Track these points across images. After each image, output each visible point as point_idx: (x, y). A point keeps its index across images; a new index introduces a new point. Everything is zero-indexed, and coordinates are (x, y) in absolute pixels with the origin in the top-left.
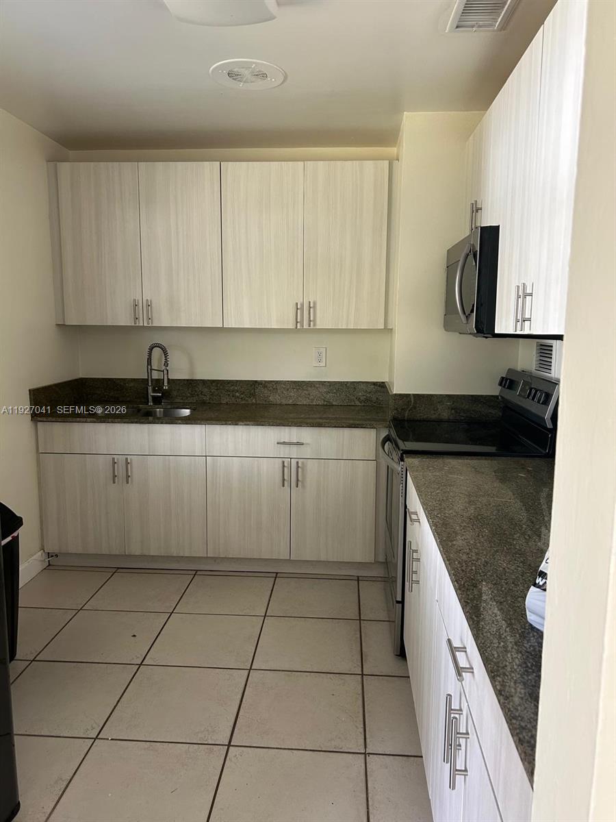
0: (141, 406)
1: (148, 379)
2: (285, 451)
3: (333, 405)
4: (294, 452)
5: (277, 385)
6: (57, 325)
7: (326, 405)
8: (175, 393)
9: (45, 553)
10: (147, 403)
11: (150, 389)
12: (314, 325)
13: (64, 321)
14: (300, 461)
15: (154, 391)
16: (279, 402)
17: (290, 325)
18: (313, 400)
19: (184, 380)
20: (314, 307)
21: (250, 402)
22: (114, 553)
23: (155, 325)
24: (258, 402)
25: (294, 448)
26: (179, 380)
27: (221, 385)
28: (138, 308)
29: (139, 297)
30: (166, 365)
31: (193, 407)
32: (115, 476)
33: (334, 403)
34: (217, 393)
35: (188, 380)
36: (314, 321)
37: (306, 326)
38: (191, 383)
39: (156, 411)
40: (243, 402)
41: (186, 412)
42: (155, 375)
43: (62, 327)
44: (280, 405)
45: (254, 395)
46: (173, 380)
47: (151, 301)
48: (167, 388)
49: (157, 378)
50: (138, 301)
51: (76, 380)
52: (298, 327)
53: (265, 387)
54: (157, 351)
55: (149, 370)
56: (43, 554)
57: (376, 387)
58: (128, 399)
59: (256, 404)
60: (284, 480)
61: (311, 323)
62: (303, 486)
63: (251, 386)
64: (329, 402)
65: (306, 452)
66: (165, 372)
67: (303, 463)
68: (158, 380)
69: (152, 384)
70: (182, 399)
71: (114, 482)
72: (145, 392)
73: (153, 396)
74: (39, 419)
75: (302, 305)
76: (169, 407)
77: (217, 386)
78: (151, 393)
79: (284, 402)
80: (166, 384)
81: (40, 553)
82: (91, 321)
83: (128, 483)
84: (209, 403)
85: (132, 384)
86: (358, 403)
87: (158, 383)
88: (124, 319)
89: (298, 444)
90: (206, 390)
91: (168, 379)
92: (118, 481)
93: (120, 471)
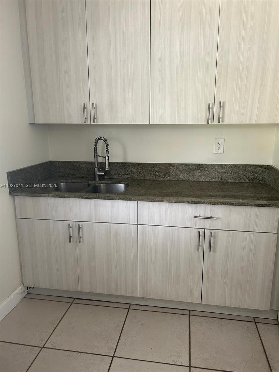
0: (90, 181)
1: (95, 162)
2: (200, 223)
3: (228, 182)
4: (208, 224)
5: (186, 167)
6: (30, 123)
7: (223, 182)
8: (113, 172)
9: (25, 287)
10: (94, 179)
11: (96, 169)
12: (223, 121)
13: (35, 121)
14: (213, 231)
15: (99, 171)
16: (186, 179)
17: (203, 122)
18: (212, 178)
19: (120, 163)
20: (223, 107)
21: (166, 179)
22: (71, 290)
23: (100, 122)
24: (171, 179)
25: (208, 222)
26: (116, 163)
27: (145, 167)
28: (87, 110)
29: (87, 102)
30: (107, 152)
31: (126, 183)
32: (70, 237)
33: (229, 181)
34: (142, 172)
35: (122, 163)
36: (223, 118)
37: (215, 122)
38: (124, 165)
39: (100, 186)
40: (160, 179)
41: (122, 187)
42: (100, 160)
43: (34, 125)
44: (187, 181)
45: (168, 174)
46: (112, 163)
47: (96, 104)
48: (108, 169)
49: (101, 161)
50: (87, 104)
51: (46, 163)
52: (209, 123)
53: (177, 168)
54: (101, 143)
55: (96, 157)
56: (23, 288)
57: (262, 169)
58: (82, 176)
59: (170, 180)
60: (199, 246)
61: (221, 119)
62: (214, 251)
63: (167, 167)
64: (225, 180)
65: (218, 225)
66: (107, 158)
67: (215, 233)
68: (102, 163)
69: (98, 166)
70: (118, 176)
71: (70, 242)
72: (93, 171)
73: (99, 175)
74: (15, 194)
75: (214, 105)
76: (109, 182)
77: (142, 167)
78: (97, 173)
79: (191, 179)
80: (107, 167)
81: (20, 288)
82: (53, 120)
83: (80, 242)
84: (137, 179)
85: (84, 166)
86: (247, 181)
87: (102, 166)
88: (76, 119)
89: (211, 218)
90: (134, 170)
91: (109, 163)
92: (73, 241)
93: (74, 233)
